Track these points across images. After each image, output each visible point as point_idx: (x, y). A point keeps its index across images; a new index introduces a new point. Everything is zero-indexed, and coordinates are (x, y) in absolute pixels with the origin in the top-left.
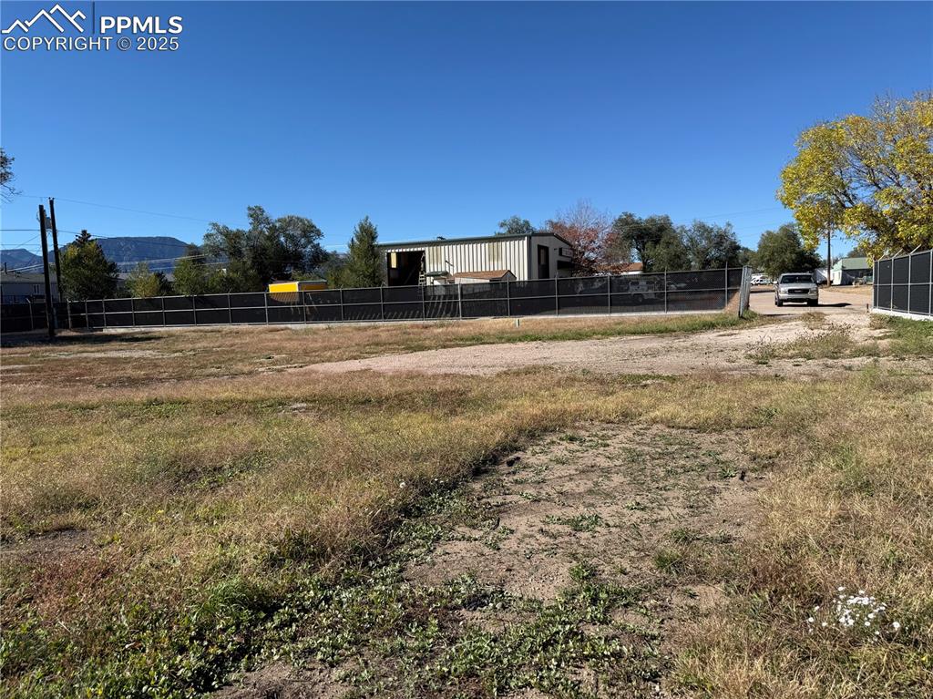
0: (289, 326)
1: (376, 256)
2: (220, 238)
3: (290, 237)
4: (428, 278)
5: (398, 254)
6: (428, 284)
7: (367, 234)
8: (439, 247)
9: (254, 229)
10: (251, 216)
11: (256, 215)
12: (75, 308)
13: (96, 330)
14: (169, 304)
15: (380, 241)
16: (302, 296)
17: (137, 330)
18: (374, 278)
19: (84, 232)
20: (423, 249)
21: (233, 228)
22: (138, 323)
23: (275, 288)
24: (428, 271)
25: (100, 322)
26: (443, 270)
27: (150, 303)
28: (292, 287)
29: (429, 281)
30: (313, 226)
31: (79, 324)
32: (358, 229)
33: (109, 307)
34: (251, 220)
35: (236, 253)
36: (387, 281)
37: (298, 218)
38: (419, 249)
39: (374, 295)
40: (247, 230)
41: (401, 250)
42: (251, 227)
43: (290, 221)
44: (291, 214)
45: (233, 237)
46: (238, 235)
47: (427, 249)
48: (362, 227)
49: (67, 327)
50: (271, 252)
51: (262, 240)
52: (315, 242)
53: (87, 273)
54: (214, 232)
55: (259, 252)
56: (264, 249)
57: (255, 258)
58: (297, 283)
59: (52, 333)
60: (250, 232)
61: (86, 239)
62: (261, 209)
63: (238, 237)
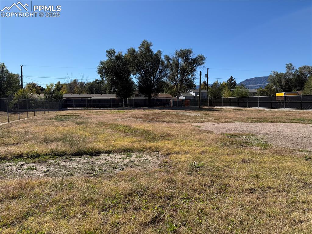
0: (265, 109)
2: (274, 76)
3: (303, 74)
9: (288, 72)
10: (287, 67)
11: (289, 67)
12: (210, 100)
13: (214, 107)
16: (286, 98)
19: (231, 77)
21: (279, 73)
22: (223, 106)
25: (215, 105)
27: (227, 99)
28: (282, 94)
31: (210, 105)
33: (217, 100)
34: (287, 69)
35: (279, 81)
40: (284, 73)
42: (286, 71)
43: (304, 68)
45: (279, 76)
46: (281, 75)
49: (207, 105)
50: (293, 80)
51: (291, 77)
54: (273, 74)
55: (289, 81)
56: (290, 80)
57: (286, 83)
58: (284, 93)
59: (200, 107)
60: (286, 73)
61: (231, 79)
62: (291, 65)
63: (281, 76)
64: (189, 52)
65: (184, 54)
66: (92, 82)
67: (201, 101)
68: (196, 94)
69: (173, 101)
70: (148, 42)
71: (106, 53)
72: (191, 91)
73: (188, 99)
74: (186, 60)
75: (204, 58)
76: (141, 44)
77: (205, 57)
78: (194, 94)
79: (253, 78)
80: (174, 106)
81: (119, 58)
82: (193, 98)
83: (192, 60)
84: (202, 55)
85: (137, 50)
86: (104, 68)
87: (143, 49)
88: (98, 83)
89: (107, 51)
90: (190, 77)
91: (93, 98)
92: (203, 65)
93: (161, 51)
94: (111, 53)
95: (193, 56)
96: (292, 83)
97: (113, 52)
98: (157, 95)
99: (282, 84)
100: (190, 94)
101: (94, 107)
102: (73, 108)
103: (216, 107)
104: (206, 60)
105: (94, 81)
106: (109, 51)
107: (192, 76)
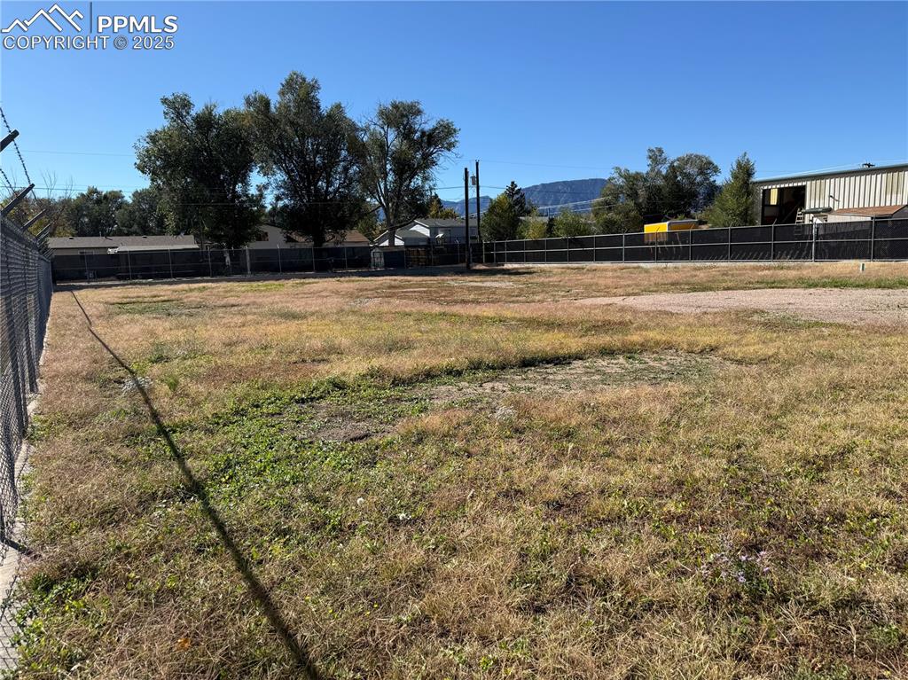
0: (642, 265)
1: (749, 193)
2: (621, 181)
3: (687, 176)
4: (807, 215)
5: (781, 191)
6: (807, 222)
7: (745, 171)
8: (823, 181)
9: (652, 170)
10: (650, 158)
11: (656, 157)
12: (489, 247)
13: (500, 265)
14: (551, 244)
15: (757, 178)
16: (671, 236)
17: (522, 266)
18: (745, 216)
19: (513, 183)
20: (804, 184)
21: (632, 171)
22: (528, 260)
23: (650, 229)
24: (807, 208)
25: (501, 259)
26: (826, 206)
27: (536, 244)
28: (662, 227)
29: (807, 219)
30: (710, 163)
31: (490, 260)
32: (735, 167)
33: (510, 247)
34: (650, 162)
35: (633, 195)
36: (760, 219)
37: (696, 156)
38: (800, 184)
39: (750, 234)
40: (644, 172)
41: (782, 186)
42: (649, 169)
43: (688, 160)
44: (689, 153)
45: (633, 180)
46: (637, 177)
47: (809, 183)
48: (739, 165)
49: (480, 262)
50: (665, 191)
51: (660, 182)
52: (712, 179)
53: (498, 219)
54: (616, 175)
55: (654, 192)
56: (659, 189)
57: (649, 198)
58: (667, 223)
59: (468, 267)
60: (647, 173)
61: (513, 189)
62: (660, 151)
63: (637, 180)
64: (414, 110)
65: (400, 116)
66: (74, 197)
67: (471, 250)
68: (434, 230)
69: (385, 253)
70: (304, 80)
71: (164, 108)
72: (416, 224)
73: (414, 244)
74: (407, 133)
75: (455, 131)
76: (284, 82)
77: (456, 126)
78: (427, 233)
79: (536, 187)
80: (387, 265)
81: (206, 122)
82: (425, 243)
83: (423, 133)
84: (450, 121)
85: (275, 100)
86: (163, 154)
87: (289, 96)
88: (99, 202)
89: (165, 101)
90: (420, 182)
91: (121, 249)
92: (453, 150)
93: (343, 106)
94: (178, 107)
95: (426, 123)
96: (662, 199)
97: (186, 104)
98: (343, 236)
99: (641, 201)
100: (415, 231)
101: (137, 278)
102: (87, 284)
103: (508, 266)
104: (459, 137)
105: (82, 195)
106: (171, 98)
107: (425, 179)
